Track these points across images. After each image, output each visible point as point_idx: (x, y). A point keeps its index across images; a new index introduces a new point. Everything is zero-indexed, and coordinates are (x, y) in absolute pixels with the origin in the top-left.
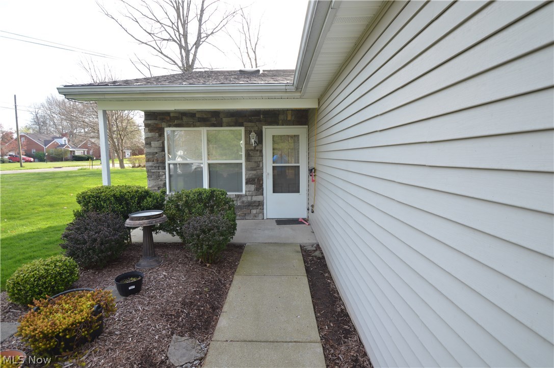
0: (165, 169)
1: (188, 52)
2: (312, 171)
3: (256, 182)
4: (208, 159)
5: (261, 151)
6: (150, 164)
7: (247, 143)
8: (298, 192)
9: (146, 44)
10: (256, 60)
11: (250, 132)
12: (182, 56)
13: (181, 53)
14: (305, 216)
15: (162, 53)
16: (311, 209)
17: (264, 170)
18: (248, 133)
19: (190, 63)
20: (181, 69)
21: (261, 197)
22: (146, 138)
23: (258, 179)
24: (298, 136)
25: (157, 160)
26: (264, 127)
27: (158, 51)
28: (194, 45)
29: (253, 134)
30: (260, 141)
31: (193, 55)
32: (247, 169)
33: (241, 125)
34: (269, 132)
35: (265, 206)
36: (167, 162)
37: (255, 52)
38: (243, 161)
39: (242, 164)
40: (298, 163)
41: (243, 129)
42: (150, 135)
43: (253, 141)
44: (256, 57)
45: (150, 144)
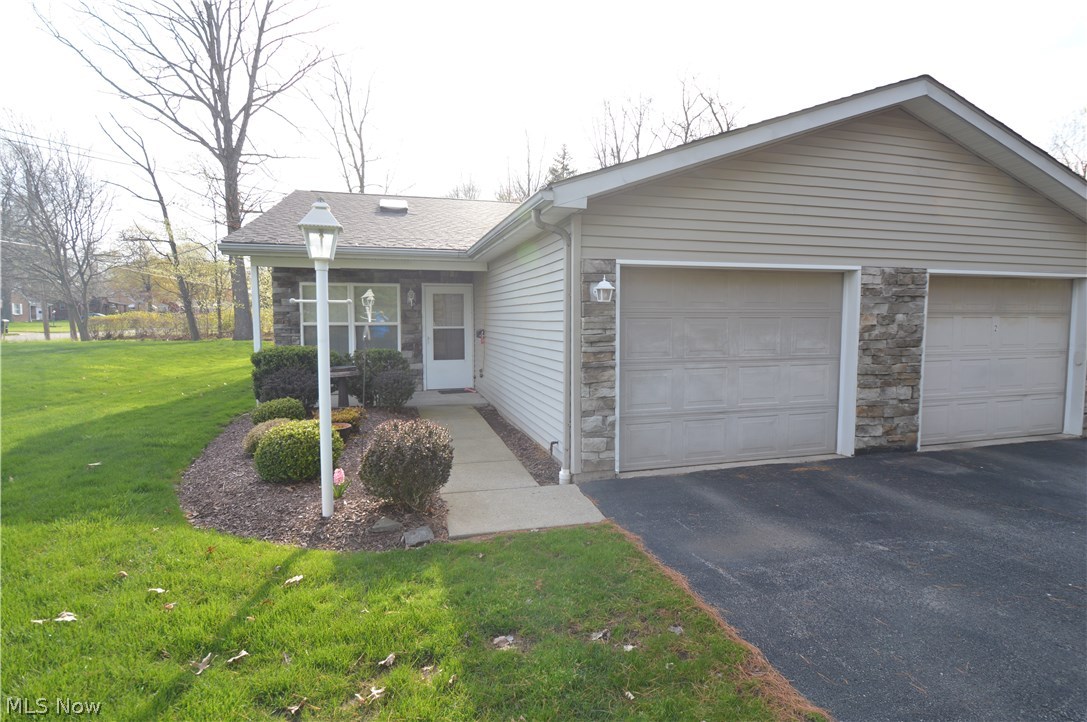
0: (299, 332)
1: (228, 124)
2: (480, 334)
3: (415, 346)
4: (356, 321)
5: (420, 312)
6: (280, 326)
7: (404, 302)
8: (463, 358)
9: (136, 98)
10: (361, 149)
11: (408, 290)
12: (218, 131)
13: (216, 125)
14: (472, 386)
15: (176, 121)
16: (480, 374)
17: (424, 333)
18: (404, 292)
19: (234, 144)
20: (215, 153)
21: (420, 364)
22: (274, 295)
23: (417, 345)
24: (462, 296)
25: (289, 321)
26: (423, 284)
27: (168, 117)
28: (240, 112)
29: (411, 293)
30: (418, 300)
31: (239, 131)
32: (403, 333)
33: (396, 282)
34: (429, 291)
35: (424, 376)
36: (302, 324)
37: (360, 136)
38: (398, 323)
39: (396, 327)
40: (462, 325)
41: (398, 286)
42: (280, 290)
43: (411, 300)
44: (362, 145)
45: (280, 301)
